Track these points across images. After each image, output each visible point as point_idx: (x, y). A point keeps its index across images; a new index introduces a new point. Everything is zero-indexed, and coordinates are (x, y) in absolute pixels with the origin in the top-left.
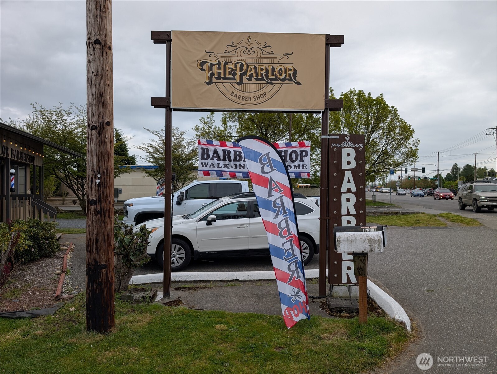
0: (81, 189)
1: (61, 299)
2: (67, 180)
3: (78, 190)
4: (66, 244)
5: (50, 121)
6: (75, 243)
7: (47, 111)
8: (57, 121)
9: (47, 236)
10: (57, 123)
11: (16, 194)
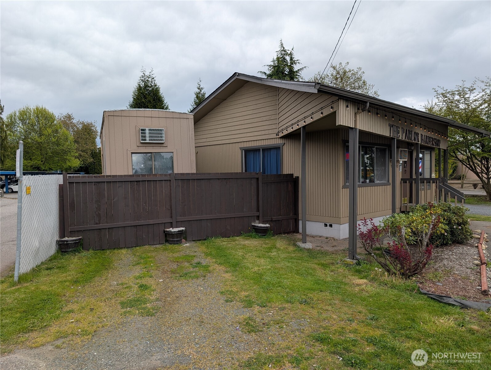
0: (486, 172)
1: (489, 294)
2: (469, 162)
3: (482, 173)
4: (476, 232)
5: (452, 102)
6: (487, 232)
7: (448, 93)
8: (459, 100)
9: (460, 222)
10: (459, 102)
11: (423, 178)
